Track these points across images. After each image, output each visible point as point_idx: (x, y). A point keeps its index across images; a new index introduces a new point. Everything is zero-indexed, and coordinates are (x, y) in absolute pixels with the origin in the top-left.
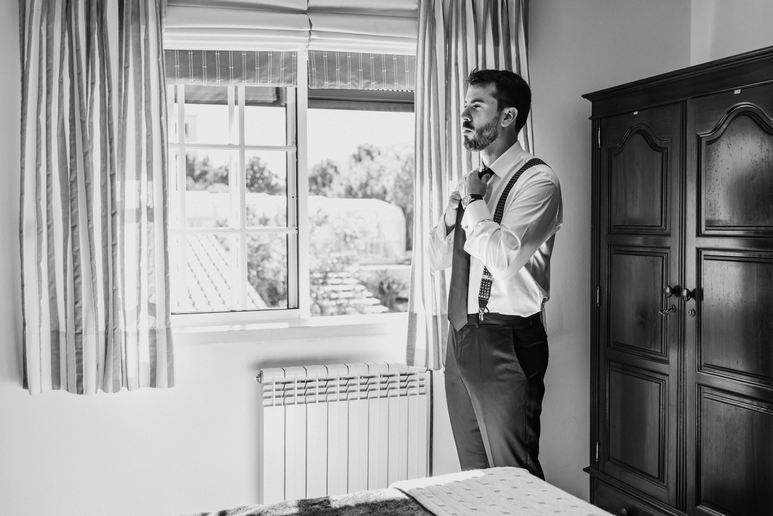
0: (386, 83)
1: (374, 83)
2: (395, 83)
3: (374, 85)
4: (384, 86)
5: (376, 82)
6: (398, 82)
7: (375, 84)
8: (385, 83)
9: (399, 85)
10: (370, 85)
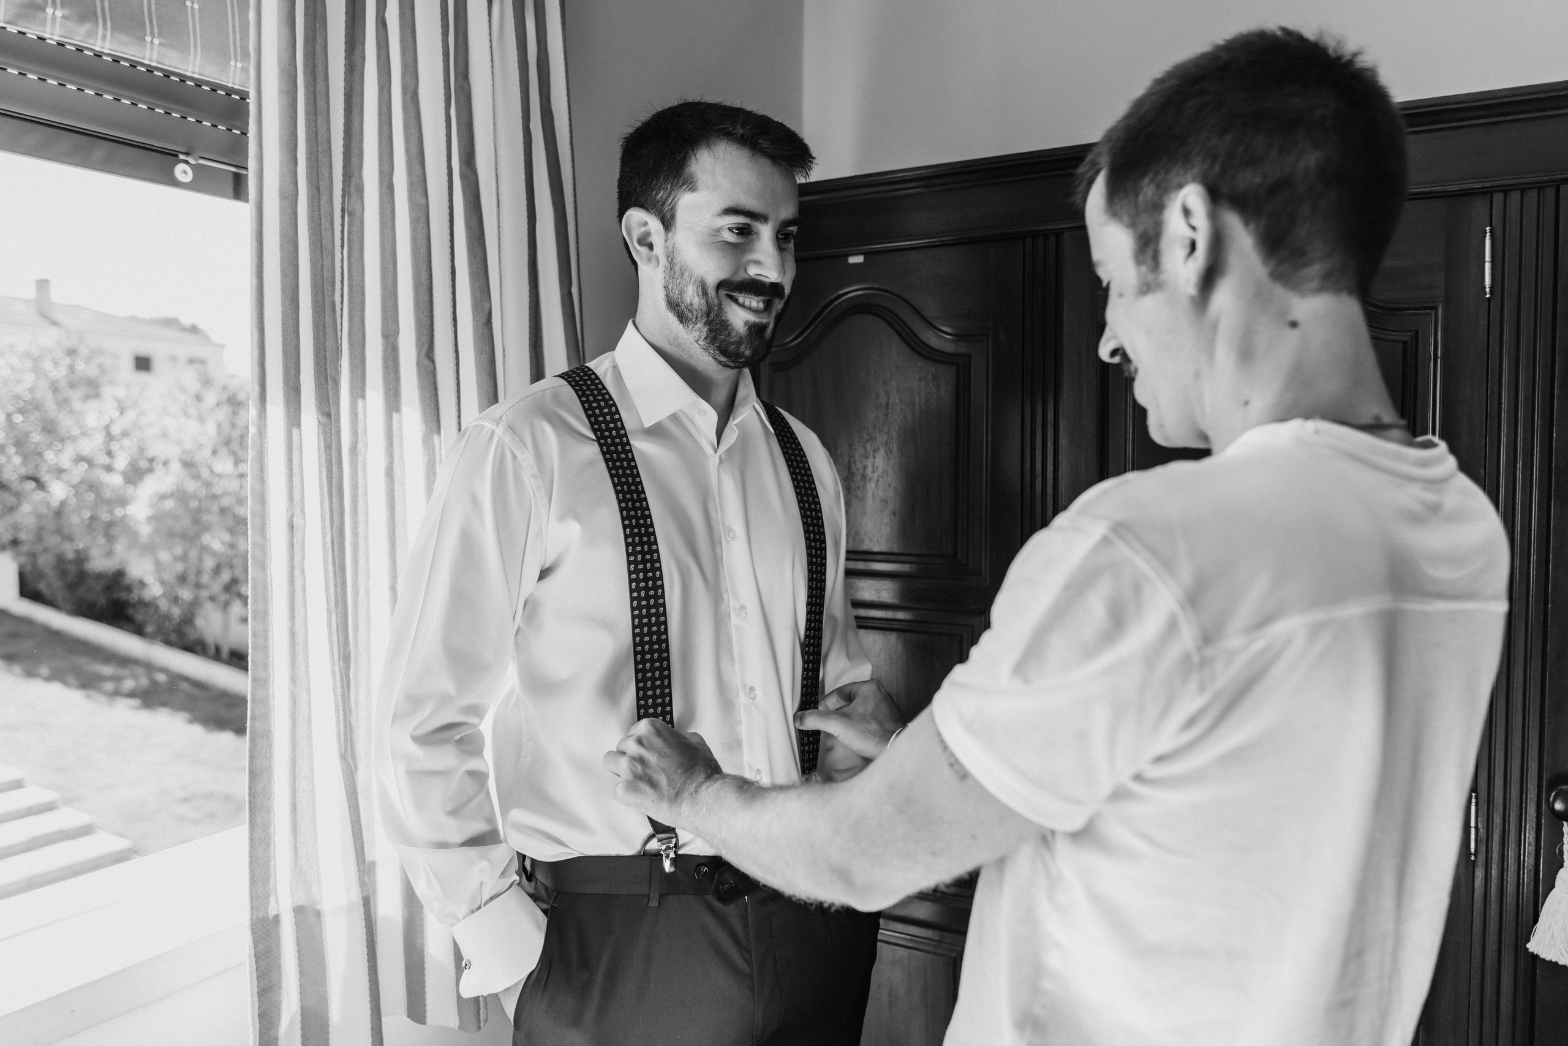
0: (109, 24)
1: (59, 13)
2: (148, 39)
3: (58, 20)
4: (104, 37)
5: (67, 12)
6: (160, 35)
7: (64, 17)
8: (105, 27)
9: (164, 50)
10: (40, 15)
